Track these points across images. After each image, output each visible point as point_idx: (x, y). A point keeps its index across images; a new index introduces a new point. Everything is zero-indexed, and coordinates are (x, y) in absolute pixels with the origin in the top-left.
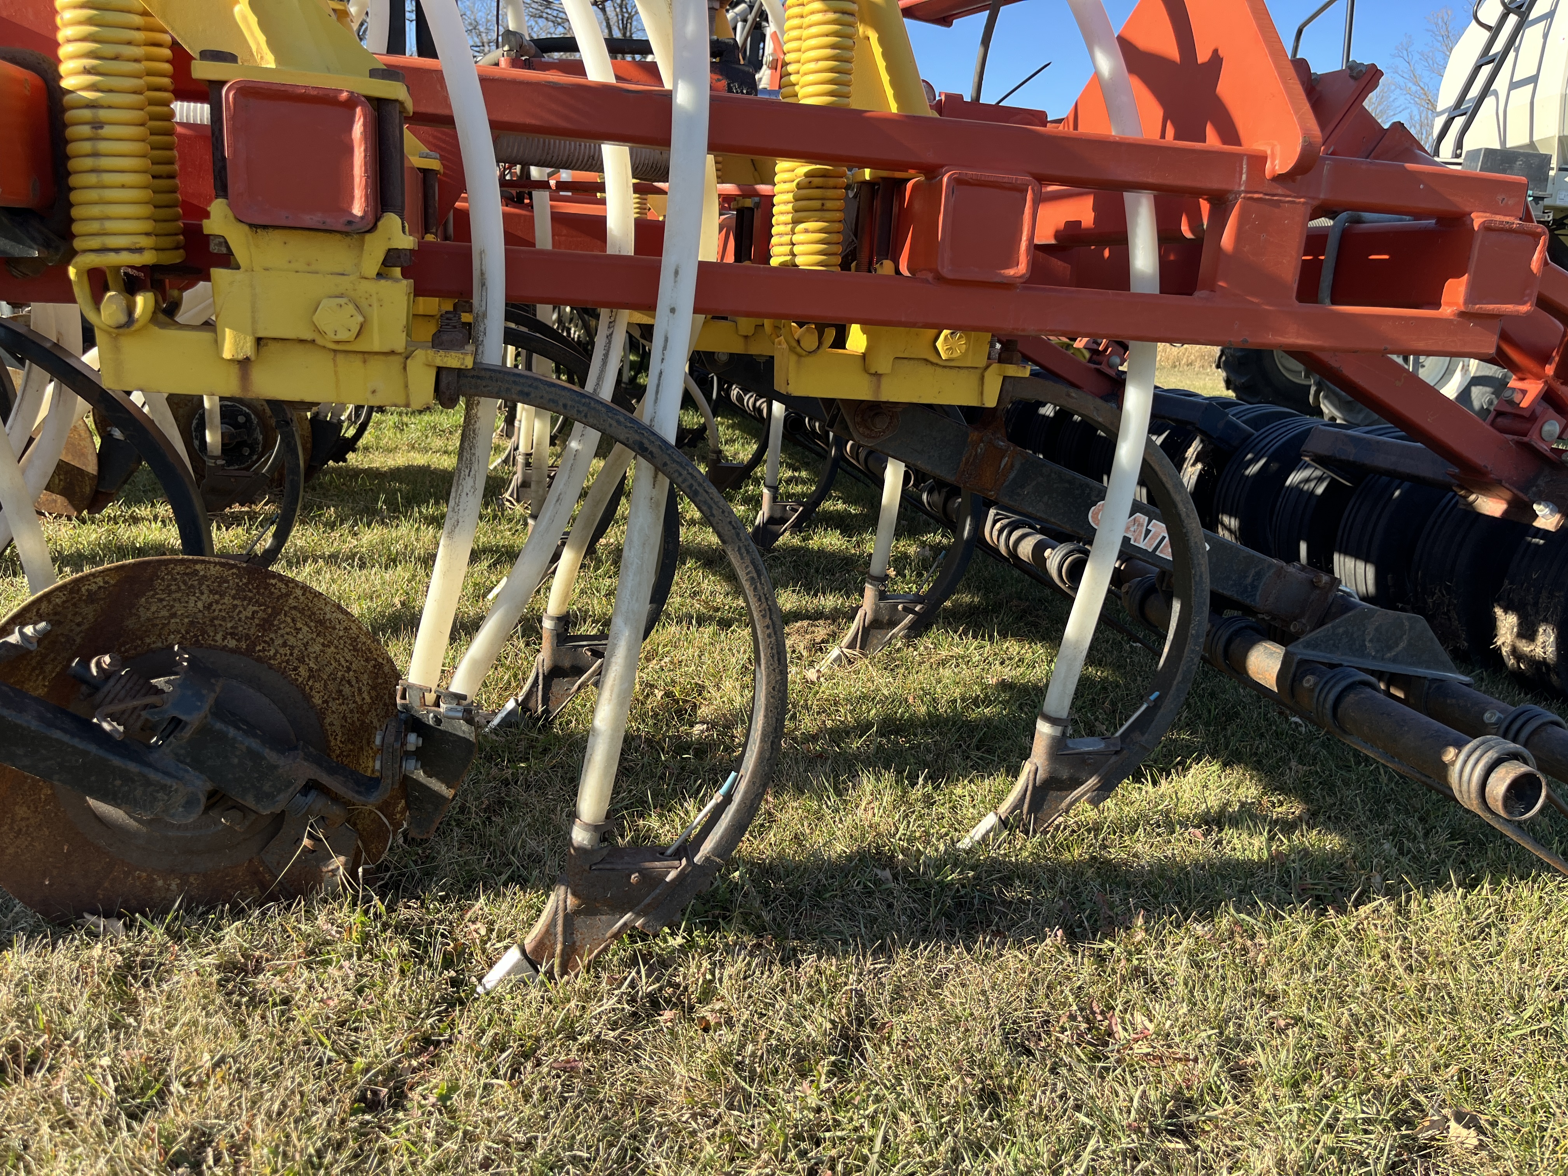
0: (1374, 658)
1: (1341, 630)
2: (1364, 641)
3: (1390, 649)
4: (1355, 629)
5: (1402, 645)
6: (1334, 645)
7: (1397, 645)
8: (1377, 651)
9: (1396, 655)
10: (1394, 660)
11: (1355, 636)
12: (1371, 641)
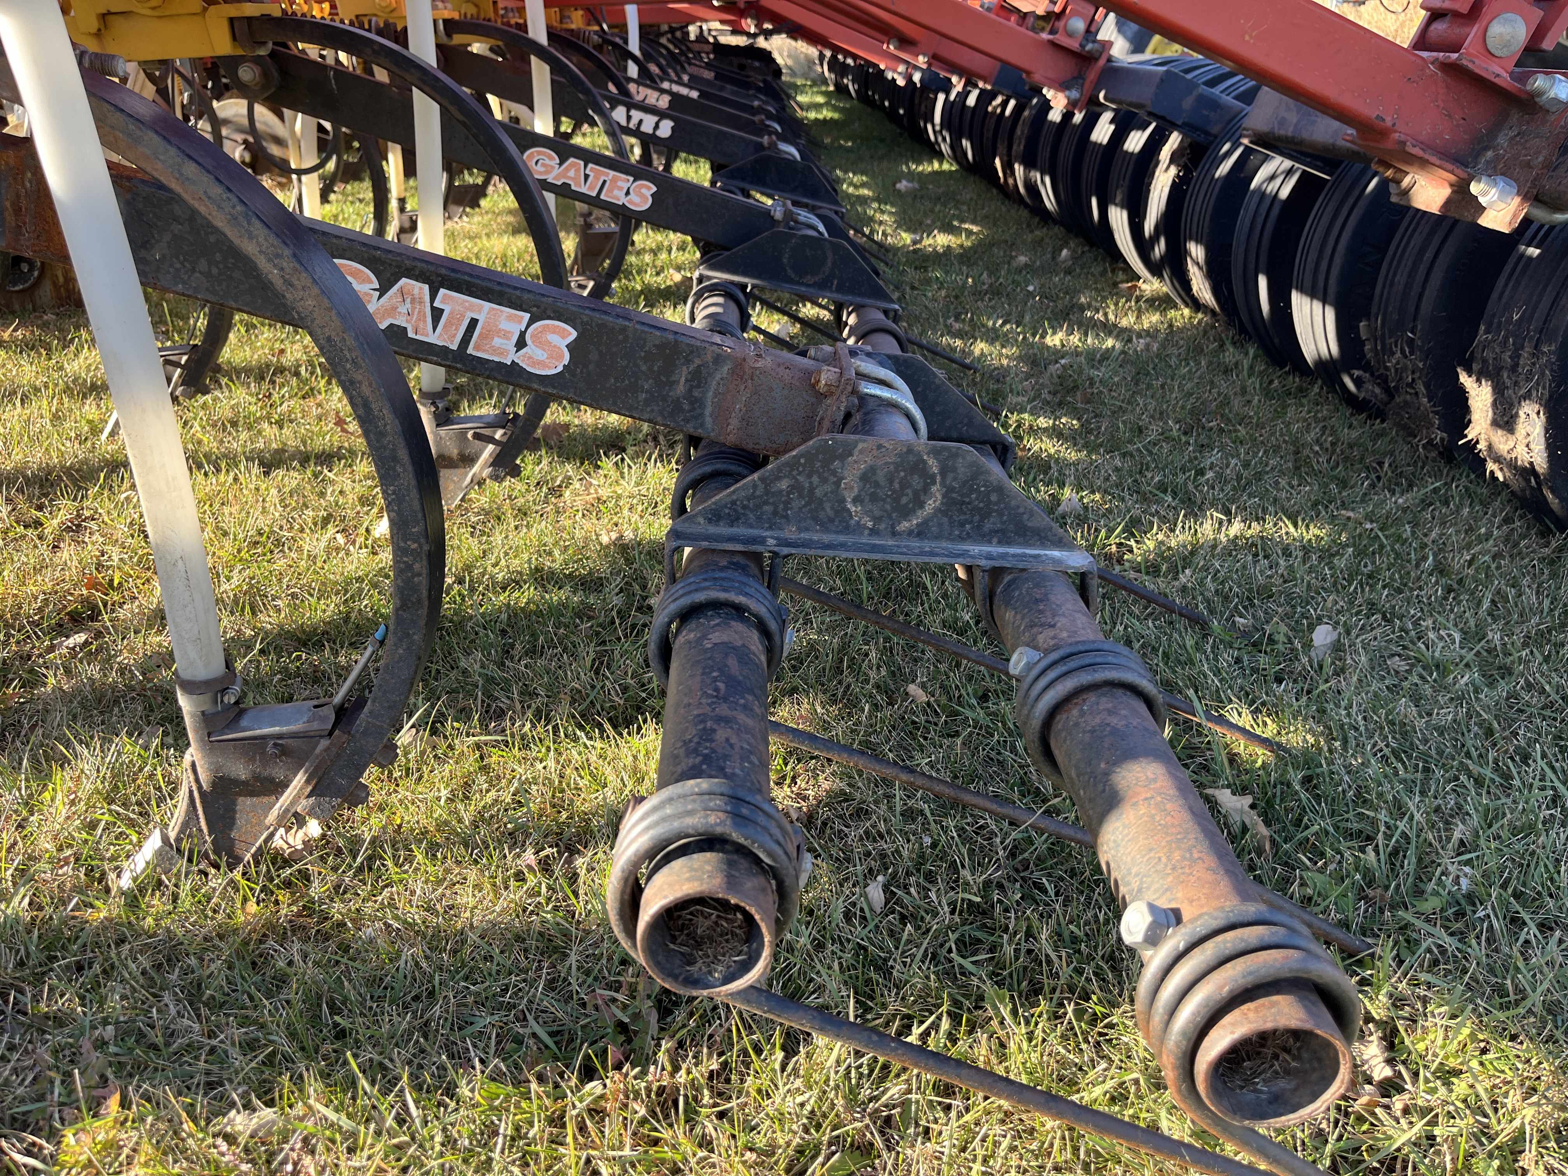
0: (874, 532)
1: (784, 485)
2: (843, 501)
3: (906, 513)
4: (815, 479)
5: (931, 505)
6: (775, 513)
7: (921, 505)
8: (877, 520)
9: (925, 523)
10: (920, 533)
11: (818, 493)
12: (856, 500)
